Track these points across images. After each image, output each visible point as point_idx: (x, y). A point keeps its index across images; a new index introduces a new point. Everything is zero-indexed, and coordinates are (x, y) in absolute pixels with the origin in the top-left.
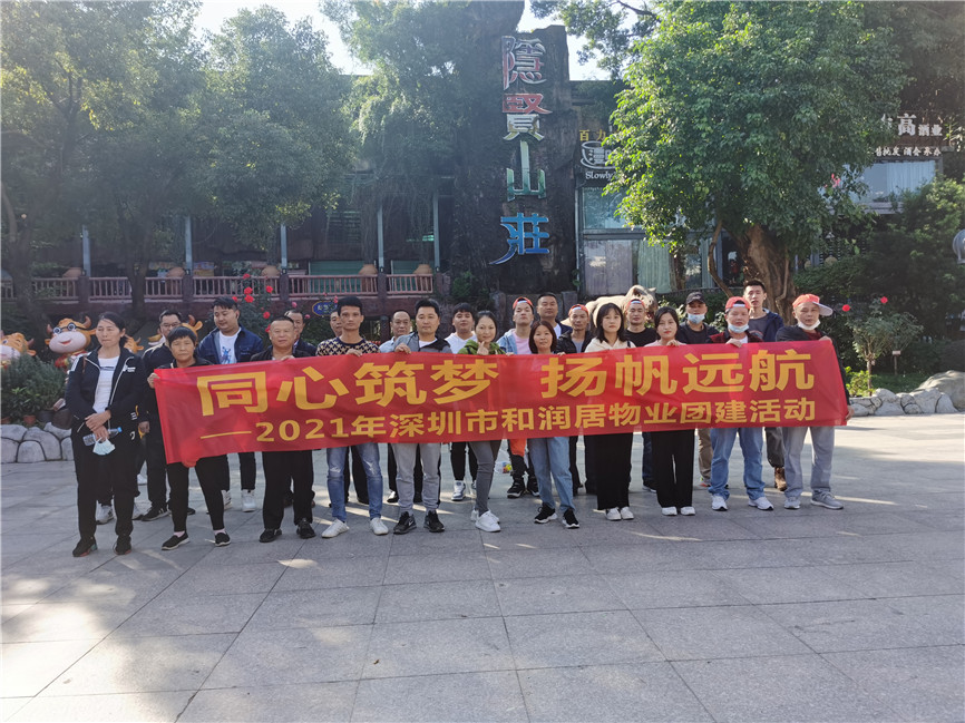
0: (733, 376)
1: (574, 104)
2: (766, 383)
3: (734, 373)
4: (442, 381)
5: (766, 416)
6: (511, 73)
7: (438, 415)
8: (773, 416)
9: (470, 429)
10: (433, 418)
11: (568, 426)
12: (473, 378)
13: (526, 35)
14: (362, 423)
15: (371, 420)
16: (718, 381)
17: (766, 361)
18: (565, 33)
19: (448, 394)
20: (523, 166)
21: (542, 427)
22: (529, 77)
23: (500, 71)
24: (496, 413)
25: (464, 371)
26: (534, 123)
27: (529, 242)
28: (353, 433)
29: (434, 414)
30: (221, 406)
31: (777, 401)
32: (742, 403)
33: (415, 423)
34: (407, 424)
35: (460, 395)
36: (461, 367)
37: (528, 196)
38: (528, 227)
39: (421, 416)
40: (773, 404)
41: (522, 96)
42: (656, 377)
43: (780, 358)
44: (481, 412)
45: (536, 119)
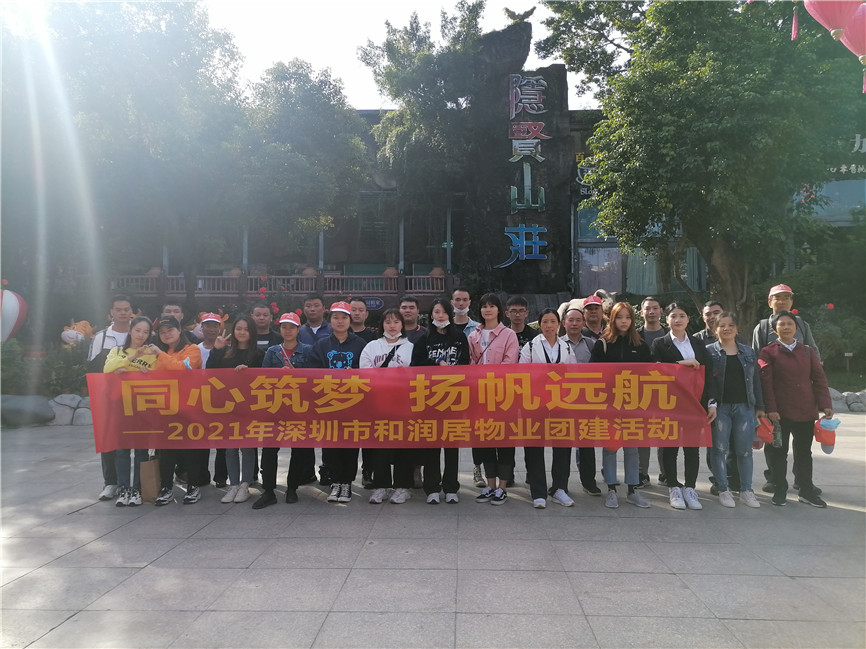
0: (597, 395)
1: (572, 130)
2: (629, 403)
3: (597, 392)
4: (322, 394)
5: (629, 434)
6: (516, 105)
7: (319, 423)
8: (637, 434)
9: (346, 437)
10: (314, 426)
11: (434, 438)
12: (348, 391)
13: (530, 73)
14: (255, 427)
15: (262, 425)
16: (581, 399)
17: (629, 381)
18: (566, 71)
19: (327, 404)
20: (526, 184)
21: (410, 439)
22: (533, 109)
23: (508, 104)
24: (369, 424)
25: (341, 385)
26: (535, 148)
27: (529, 249)
28: (247, 436)
29: (315, 422)
30: (139, 409)
31: (641, 420)
32: (606, 421)
33: (299, 430)
34: (292, 430)
35: (337, 407)
36: (338, 381)
37: (530, 209)
38: (529, 236)
39: (304, 423)
40: (636, 423)
41: (525, 125)
42: (518, 393)
43: (643, 378)
44: (356, 423)
45: (537, 144)
